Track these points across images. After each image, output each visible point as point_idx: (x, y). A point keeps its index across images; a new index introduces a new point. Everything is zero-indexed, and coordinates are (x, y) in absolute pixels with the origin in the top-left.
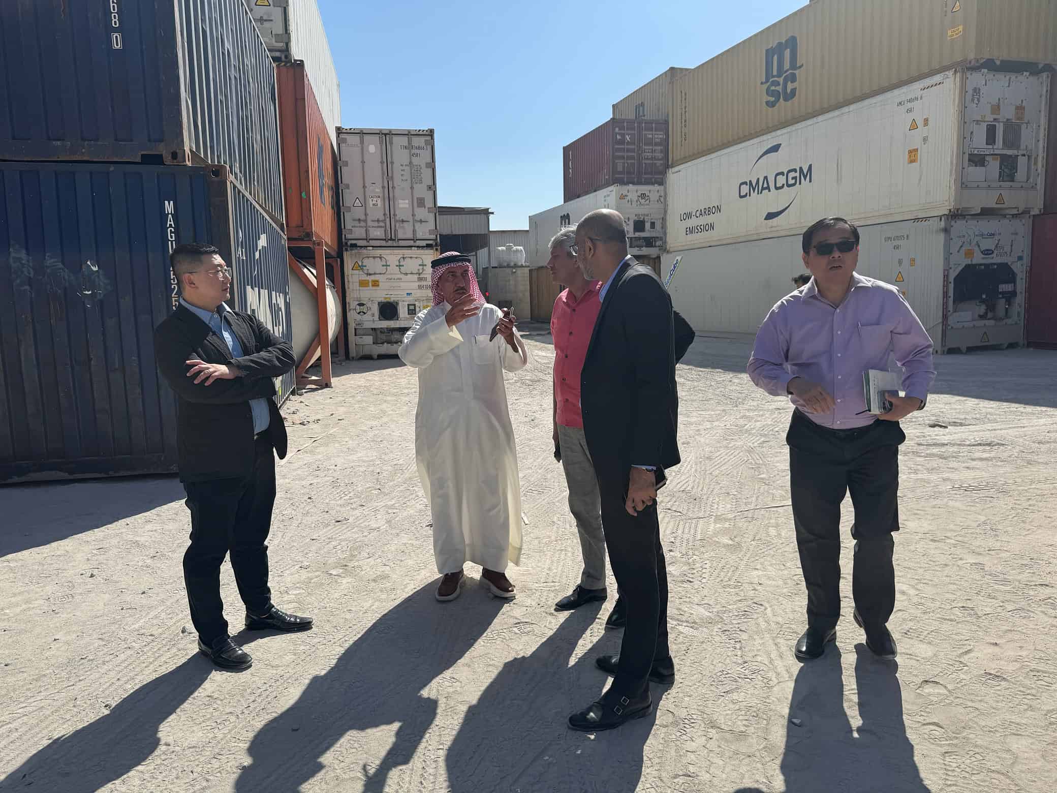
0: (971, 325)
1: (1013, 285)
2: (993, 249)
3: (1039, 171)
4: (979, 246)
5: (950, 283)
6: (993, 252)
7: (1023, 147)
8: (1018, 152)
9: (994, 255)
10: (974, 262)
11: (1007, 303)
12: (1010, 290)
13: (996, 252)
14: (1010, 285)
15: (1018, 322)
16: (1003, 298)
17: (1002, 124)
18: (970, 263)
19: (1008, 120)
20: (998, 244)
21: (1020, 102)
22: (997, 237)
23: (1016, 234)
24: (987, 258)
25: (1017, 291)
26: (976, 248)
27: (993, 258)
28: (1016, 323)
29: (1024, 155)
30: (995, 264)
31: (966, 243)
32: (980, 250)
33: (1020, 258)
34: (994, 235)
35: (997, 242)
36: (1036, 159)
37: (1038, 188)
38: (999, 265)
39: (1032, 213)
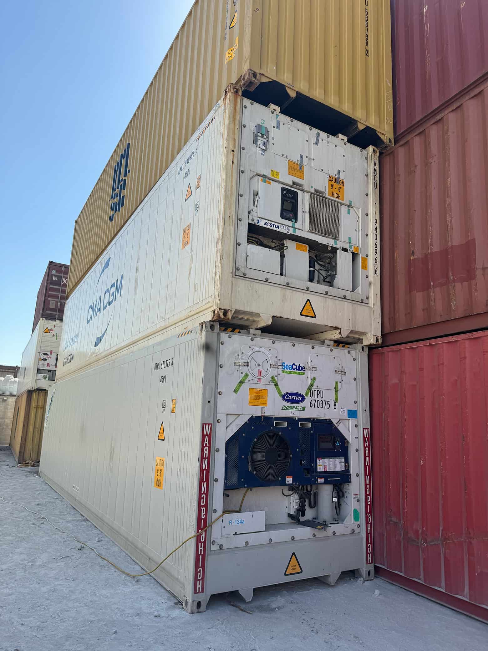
0: (264, 538)
1: (343, 460)
2: (304, 394)
3: (371, 279)
4: (276, 385)
5: (218, 450)
6: (303, 399)
7: (344, 236)
8: (336, 244)
9: (306, 403)
10: (268, 414)
11: (335, 493)
12: (338, 469)
13: (308, 399)
14: (337, 460)
15: (357, 530)
16: (326, 482)
17: (307, 196)
18: (259, 414)
19: (316, 191)
20: (312, 385)
21: (337, 173)
22: (309, 374)
23: (343, 373)
24: (292, 408)
25: (351, 472)
26: (271, 388)
27: (304, 408)
28: (353, 531)
29: (345, 250)
30: (308, 420)
31: (250, 377)
32: (280, 393)
33: (352, 414)
34: (303, 369)
35: (309, 382)
36: (365, 260)
37: (371, 304)
38: (317, 422)
39: (366, 342)
